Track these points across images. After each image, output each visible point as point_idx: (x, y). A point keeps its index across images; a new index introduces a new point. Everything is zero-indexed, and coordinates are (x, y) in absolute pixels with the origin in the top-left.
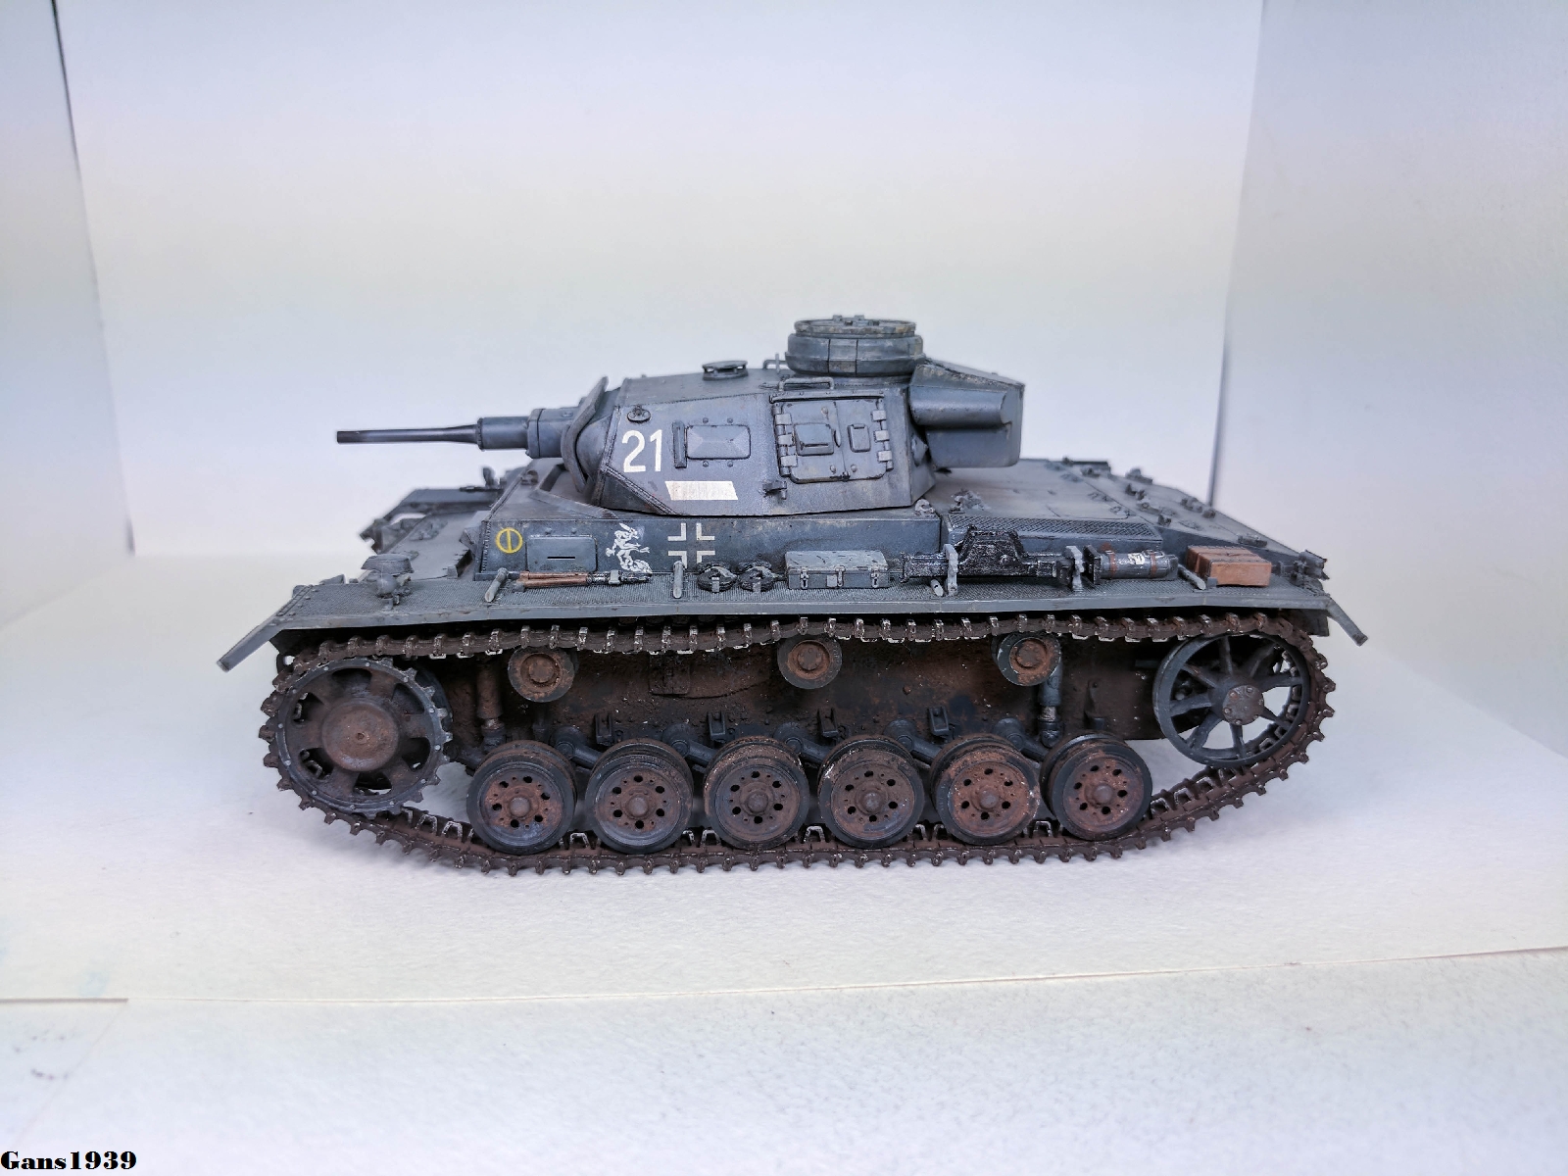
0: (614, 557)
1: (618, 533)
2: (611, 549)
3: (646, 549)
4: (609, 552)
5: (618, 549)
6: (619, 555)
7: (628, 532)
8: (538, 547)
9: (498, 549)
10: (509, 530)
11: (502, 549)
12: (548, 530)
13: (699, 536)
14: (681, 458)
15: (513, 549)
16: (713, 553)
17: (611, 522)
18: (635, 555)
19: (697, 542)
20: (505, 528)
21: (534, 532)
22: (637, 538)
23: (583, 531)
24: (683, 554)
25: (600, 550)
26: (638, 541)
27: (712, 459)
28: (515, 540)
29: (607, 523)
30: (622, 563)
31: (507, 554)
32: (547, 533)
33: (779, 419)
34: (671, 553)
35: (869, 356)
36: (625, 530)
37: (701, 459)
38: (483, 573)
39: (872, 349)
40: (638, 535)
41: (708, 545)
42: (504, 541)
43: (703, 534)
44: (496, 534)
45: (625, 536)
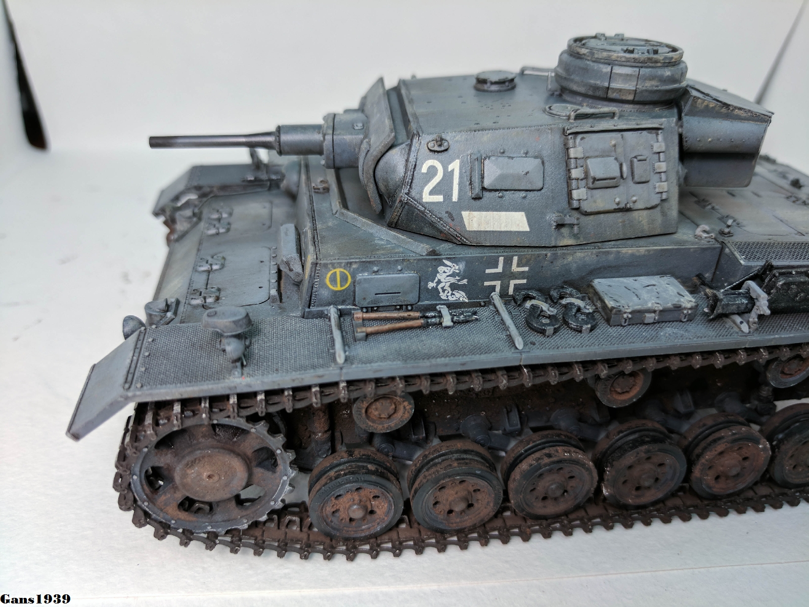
0: (435, 290)
1: (441, 269)
2: (433, 282)
3: (465, 281)
4: (431, 285)
5: (439, 282)
6: (439, 287)
7: (450, 267)
8: (366, 285)
9: (327, 287)
10: (338, 271)
11: (331, 287)
12: (375, 269)
13: (515, 268)
14: (477, 190)
15: (341, 286)
16: (525, 281)
17: (436, 259)
18: (454, 287)
19: (512, 273)
20: (334, 268)
21: (363, 271)
22: (458, 271)
23: (409, 268)
24: (498, 284)
25: (422, 284)
26: (458, 274)
27: (506, 190)
28: (344, 279)
29: (432, 259)
30: (441, 294)
31: (337, 292)
32: (375, 272)
33: (572, 153)
34: (486, 284)
35: (649, 85)
36: (447, 266)
37: (496, 190)
38: (313, 309)
39: (652, 78)
40: (459, 269)
41: (521, 275)
42: (333, 280)
43: (518, 266)
44: (327, 274)
45: (446, 271)
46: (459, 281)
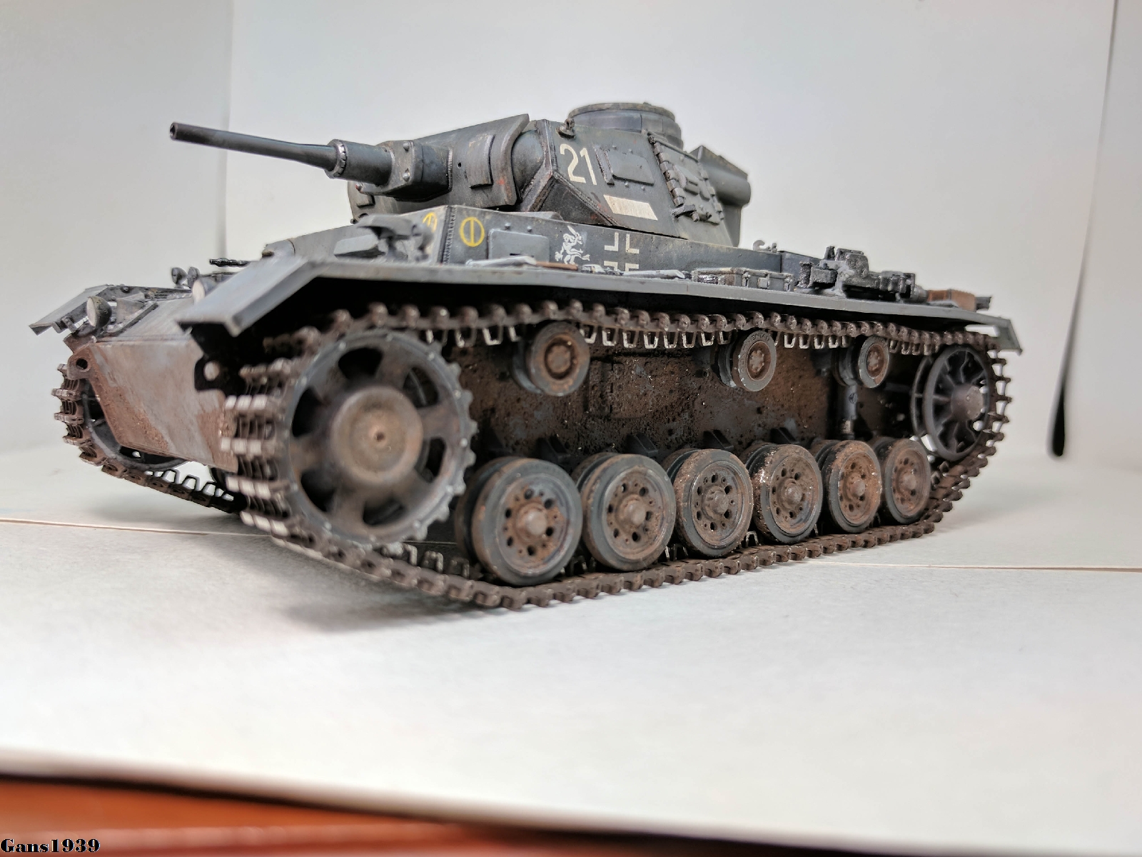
7: (574, 236)
9: (461, 241)
10: (472, 220)
11: (465, 241)
12: (507, 224)
13: (628, 248)
15: (475, 241)
16: (638, 266)
17: (562, 223)
19: (626, 254)
20: (469, 216)
21: (496, 226)
23: (537, 230)
25: (552, 252)
28: (477, 232)
29: (559, 223)
31: (470, 248)
34: (606, 264)
40: (581, 241)
41: (634, 258)
42: (467, 232)
43: (631, 247)
44: (461, 222)
45: (571, 240)
46: (582, 255)
